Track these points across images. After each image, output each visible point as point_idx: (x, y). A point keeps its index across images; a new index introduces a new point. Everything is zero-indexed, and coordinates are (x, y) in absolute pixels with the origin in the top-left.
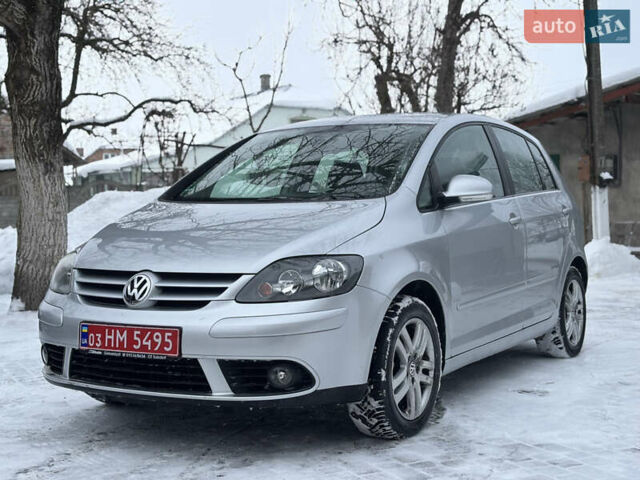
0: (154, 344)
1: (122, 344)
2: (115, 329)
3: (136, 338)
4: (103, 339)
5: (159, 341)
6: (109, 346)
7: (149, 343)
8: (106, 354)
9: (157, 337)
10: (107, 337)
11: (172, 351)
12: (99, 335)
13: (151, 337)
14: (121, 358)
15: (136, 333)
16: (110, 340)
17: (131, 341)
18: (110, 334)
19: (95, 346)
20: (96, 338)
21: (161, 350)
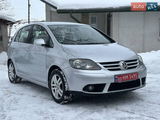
0: (134, 77)
1: (127, 78)
2: (125, 75)
3: (130, 76)
4: (122, 78)
5: (135, 76)
6: (124, 80)
7: (133, 77)
8: (123, 82)
9: (134, 75)
10: (123, 78)
11: (137, 78)
12: (121, 78)
13: (133, 76)
14: (127, 82)
15: (130, 75)
16: (124, 78)
17: (129, 77)
18: (124, 77)
19: (120, 81)
20: (120, 79)
21: (135, 78)
